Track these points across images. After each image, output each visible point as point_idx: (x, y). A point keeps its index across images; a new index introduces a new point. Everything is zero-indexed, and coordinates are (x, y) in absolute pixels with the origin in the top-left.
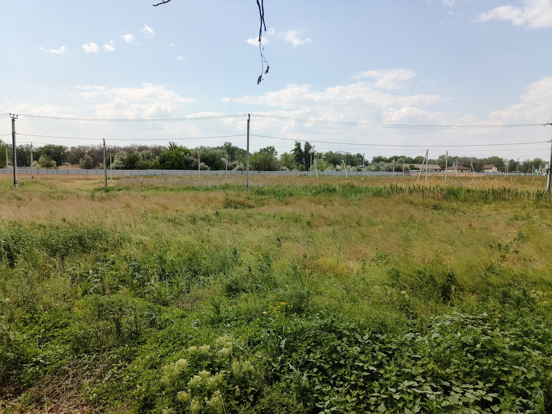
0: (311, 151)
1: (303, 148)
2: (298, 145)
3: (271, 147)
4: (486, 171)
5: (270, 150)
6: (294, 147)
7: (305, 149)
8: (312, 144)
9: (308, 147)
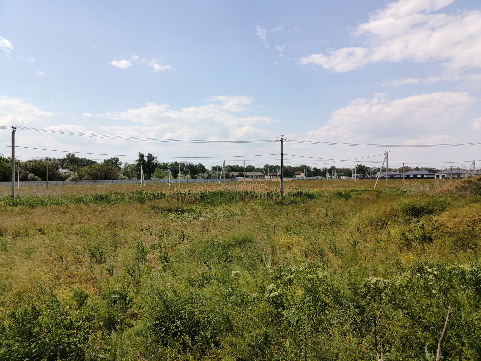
0: (154, 161)
1: (146, 159)
2: (142, 156)
3: (115, 158)
4: (297, 176)
5: (114, 161)
6: (138, 158)
7: (148, 160)
8: (154, 155)
9: (151, 157)
